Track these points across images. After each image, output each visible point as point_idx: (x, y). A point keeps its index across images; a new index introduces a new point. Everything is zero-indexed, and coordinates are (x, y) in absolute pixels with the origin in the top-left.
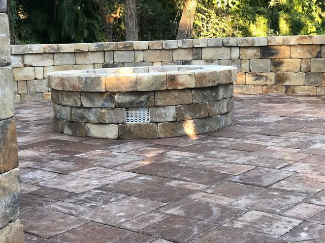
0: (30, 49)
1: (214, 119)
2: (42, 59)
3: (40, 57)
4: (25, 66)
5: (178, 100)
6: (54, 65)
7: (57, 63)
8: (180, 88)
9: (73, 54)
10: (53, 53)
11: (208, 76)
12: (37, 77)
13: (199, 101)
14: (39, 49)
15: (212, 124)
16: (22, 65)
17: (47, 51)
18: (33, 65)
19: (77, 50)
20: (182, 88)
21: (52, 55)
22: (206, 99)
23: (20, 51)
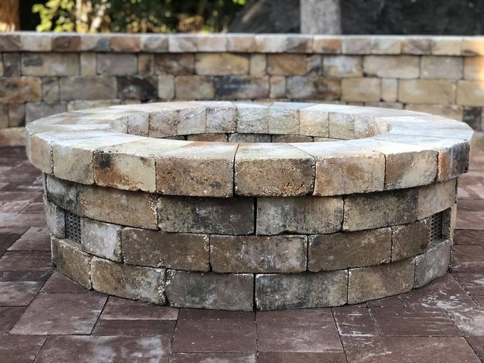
0: (376, 45)
1: (237, 282)
2: (397, 66)
3: (393, 61)
4: (365, 75)
5: (127, 214)
6: (419, 78)
7: (425, 73)
8: (121, 187)
9: (461, 60)
10: (420, 56)
11: (197, 169)
12: (385, 97)
13: (182, 228)
14: (393, 45)
15: (228, 292)
16: (360, 74)
17: (407, 50)
18: (379, 73)
19: (467, 51)
20: (127, 188)
21: (416, 60)
22: (206, 227)
23: (356, 49)
